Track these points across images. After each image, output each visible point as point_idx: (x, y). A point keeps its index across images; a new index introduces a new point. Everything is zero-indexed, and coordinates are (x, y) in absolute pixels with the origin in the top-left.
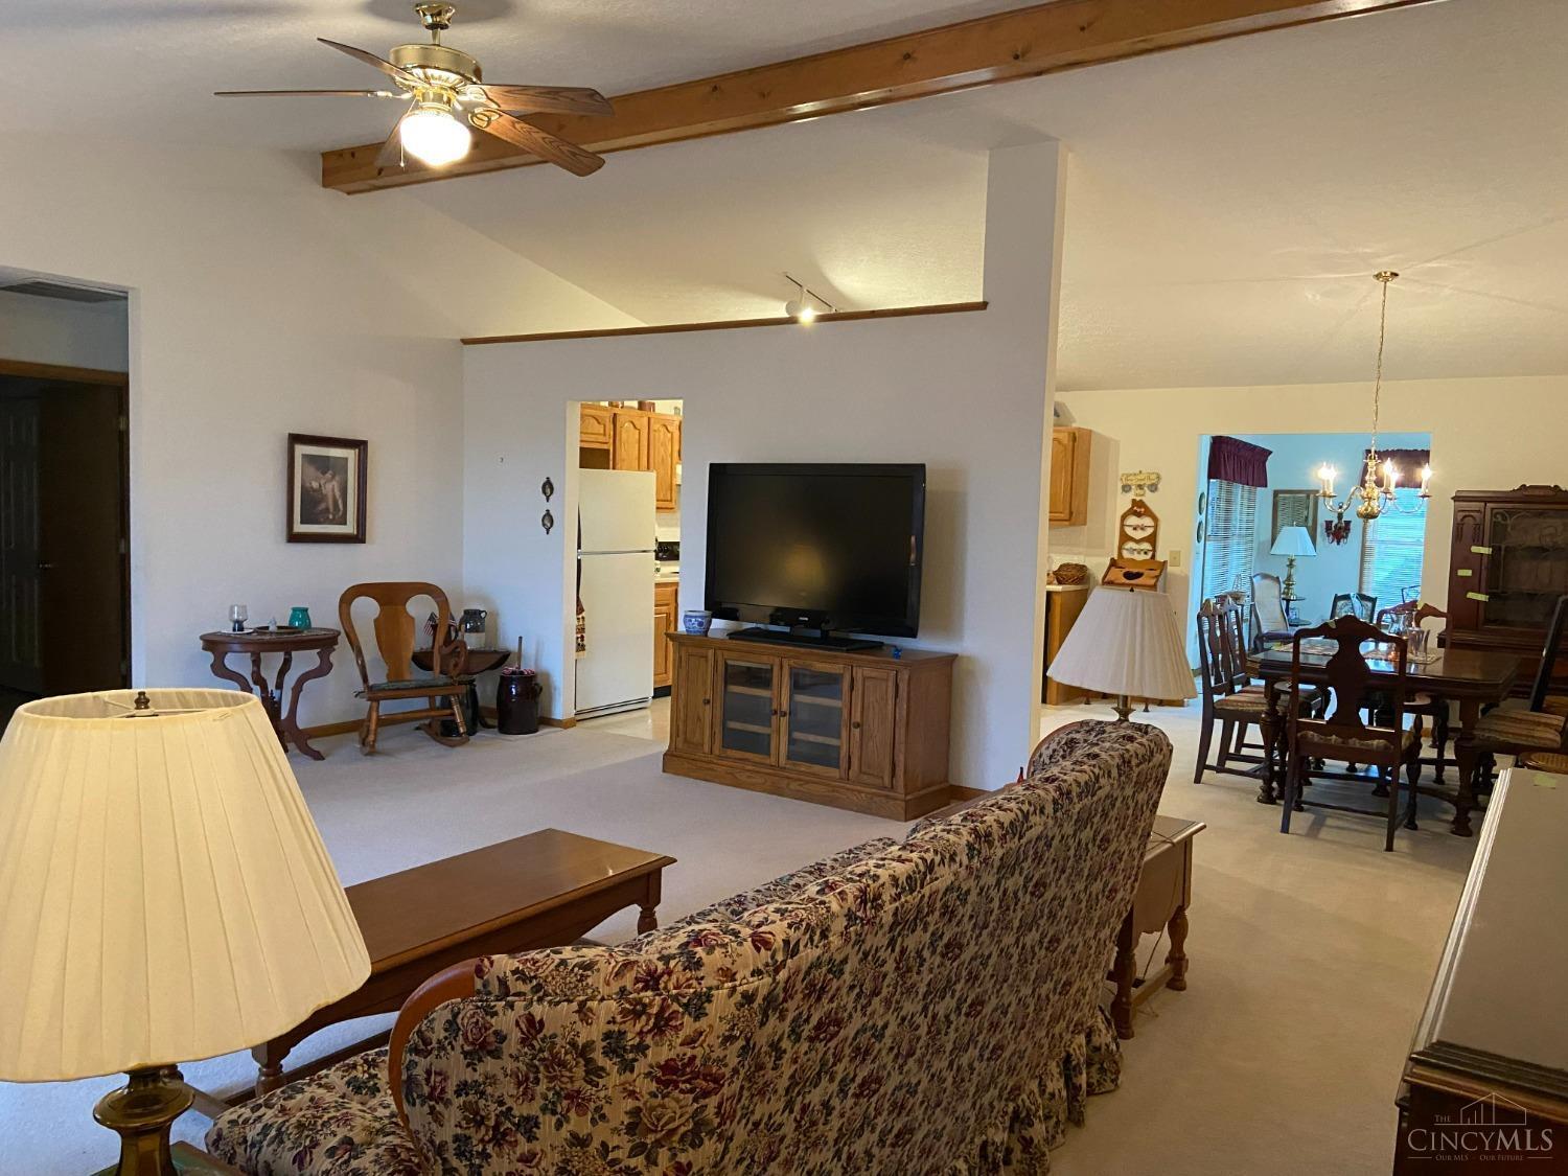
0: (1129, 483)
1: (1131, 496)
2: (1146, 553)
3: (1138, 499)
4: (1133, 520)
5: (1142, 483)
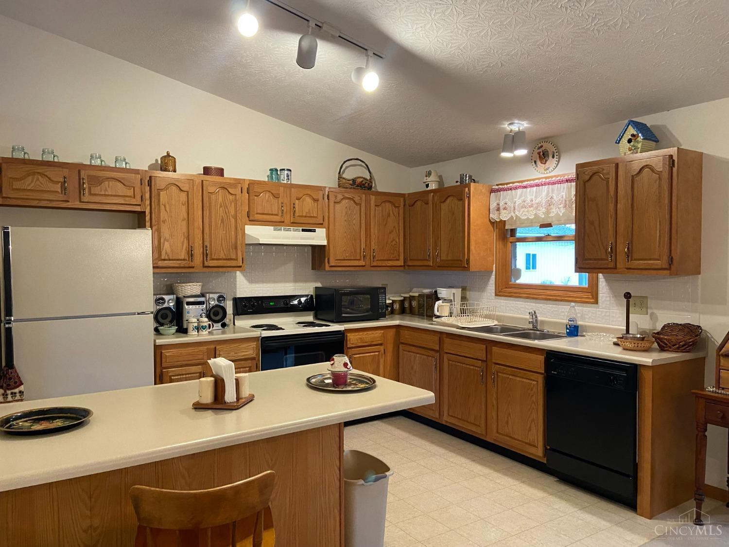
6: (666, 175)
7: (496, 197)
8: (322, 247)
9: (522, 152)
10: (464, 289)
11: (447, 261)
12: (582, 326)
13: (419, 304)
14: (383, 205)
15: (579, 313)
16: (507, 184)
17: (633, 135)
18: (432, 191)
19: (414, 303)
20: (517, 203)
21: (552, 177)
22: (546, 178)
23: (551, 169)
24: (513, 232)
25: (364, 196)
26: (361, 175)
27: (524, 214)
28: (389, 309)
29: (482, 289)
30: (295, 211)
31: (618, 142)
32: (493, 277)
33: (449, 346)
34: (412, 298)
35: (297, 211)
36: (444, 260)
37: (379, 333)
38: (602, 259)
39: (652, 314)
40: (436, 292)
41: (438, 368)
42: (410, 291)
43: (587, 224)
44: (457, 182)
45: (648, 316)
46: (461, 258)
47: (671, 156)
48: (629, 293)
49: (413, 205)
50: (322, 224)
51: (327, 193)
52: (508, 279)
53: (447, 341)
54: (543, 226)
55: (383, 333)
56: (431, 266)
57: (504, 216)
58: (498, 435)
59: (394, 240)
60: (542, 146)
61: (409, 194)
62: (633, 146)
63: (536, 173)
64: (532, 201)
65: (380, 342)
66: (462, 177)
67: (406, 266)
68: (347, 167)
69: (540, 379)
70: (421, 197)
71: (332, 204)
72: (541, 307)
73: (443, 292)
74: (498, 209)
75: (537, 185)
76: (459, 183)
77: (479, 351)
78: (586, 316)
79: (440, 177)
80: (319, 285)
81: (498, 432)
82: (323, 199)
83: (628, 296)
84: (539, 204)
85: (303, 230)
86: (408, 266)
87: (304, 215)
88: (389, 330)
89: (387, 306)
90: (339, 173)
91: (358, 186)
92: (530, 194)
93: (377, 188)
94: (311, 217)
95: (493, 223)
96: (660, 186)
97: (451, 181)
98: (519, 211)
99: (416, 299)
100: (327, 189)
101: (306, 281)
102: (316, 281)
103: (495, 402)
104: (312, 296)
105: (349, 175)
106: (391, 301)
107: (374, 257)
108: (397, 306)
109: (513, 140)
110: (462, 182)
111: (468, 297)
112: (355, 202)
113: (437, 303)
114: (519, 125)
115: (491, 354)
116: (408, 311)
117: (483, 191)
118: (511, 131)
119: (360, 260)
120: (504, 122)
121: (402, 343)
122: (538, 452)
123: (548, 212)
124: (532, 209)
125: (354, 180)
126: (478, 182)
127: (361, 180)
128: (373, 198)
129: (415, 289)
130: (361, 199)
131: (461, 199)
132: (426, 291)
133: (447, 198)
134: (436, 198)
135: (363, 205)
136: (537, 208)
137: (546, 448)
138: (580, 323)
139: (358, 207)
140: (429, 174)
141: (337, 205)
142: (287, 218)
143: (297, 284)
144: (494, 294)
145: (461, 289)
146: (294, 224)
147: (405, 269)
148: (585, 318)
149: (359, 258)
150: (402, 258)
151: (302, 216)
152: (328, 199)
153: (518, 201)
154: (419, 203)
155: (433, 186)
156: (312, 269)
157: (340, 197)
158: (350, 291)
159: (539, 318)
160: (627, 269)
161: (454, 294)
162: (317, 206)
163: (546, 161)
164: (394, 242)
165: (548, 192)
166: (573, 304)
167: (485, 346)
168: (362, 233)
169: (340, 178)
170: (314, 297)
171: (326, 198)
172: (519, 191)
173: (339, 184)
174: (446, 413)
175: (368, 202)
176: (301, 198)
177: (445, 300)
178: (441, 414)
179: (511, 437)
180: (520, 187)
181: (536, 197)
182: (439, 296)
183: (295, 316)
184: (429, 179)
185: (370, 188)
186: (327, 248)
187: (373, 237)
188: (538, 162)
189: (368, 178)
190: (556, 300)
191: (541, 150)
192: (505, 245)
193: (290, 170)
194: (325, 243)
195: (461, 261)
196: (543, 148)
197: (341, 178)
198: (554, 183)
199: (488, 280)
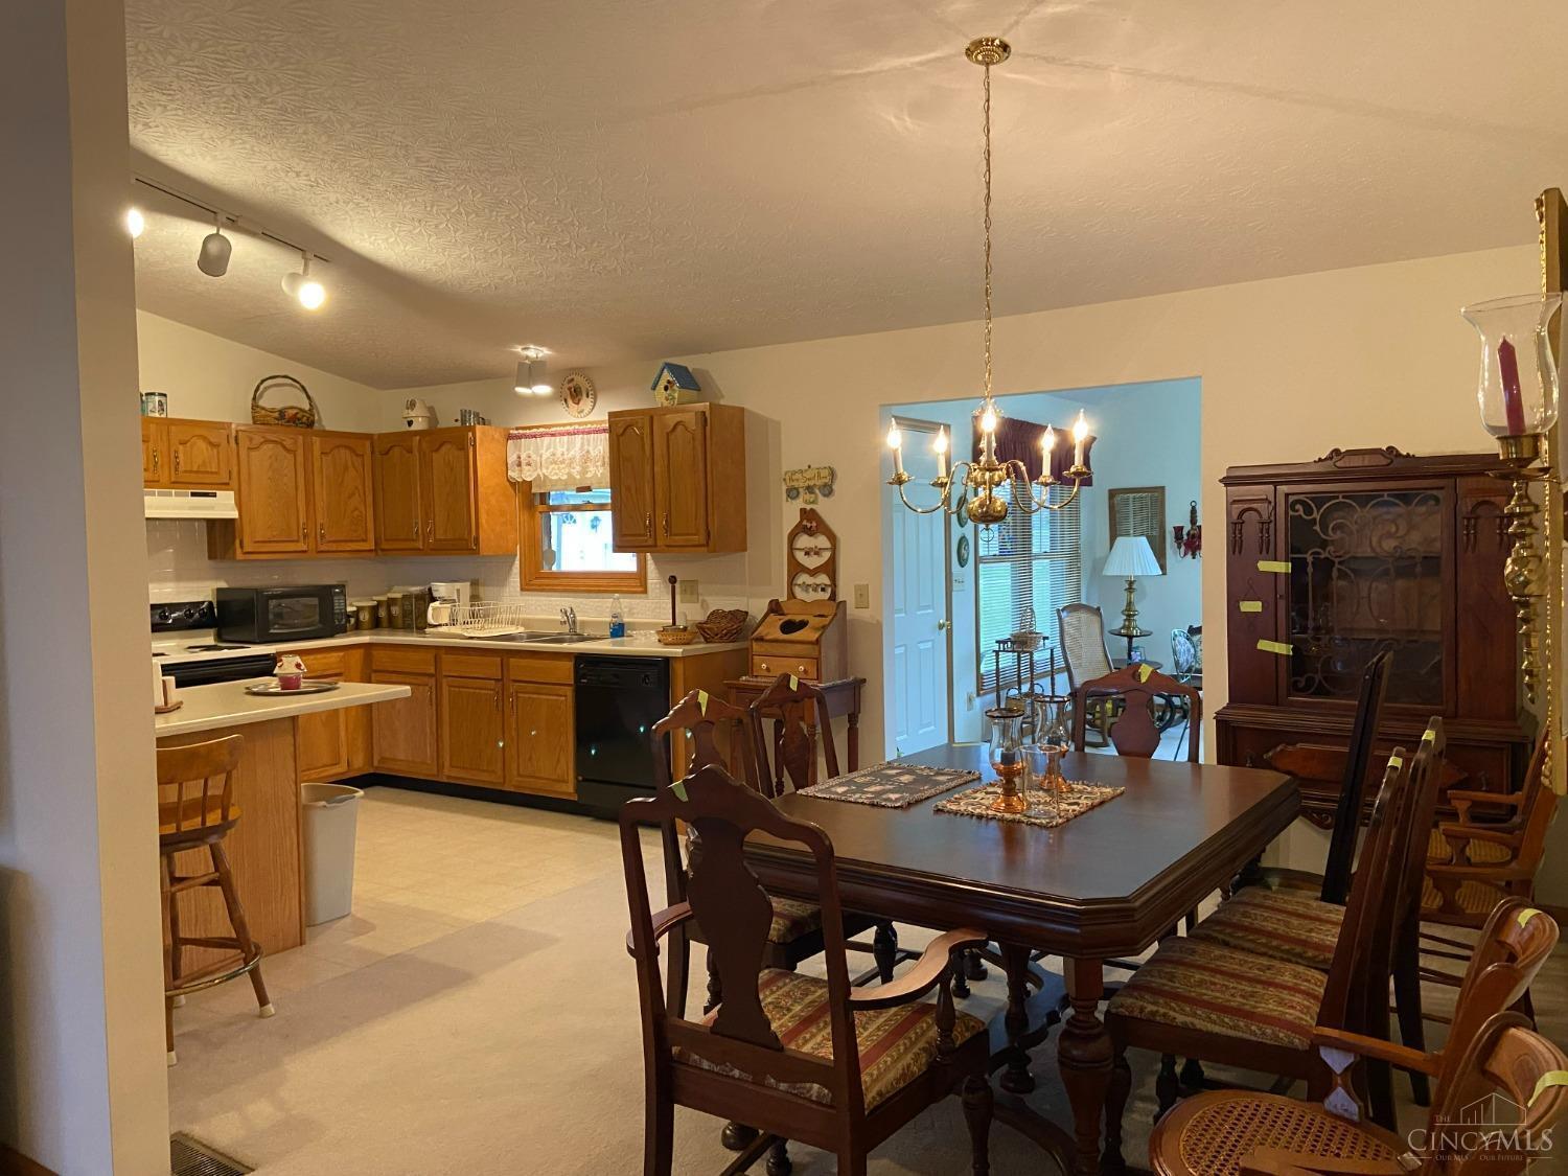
0: (796, 484)
1: (799, 504)
2: (823, 590)
3: (808, 507)
4: (804, 541)
5: (811, 483)
6: (699, 436)
7: (516, 446)
8: (228, 523)
9: (543, 390)
10: (475, 584)
11: (445, 540)
12: (629, 623)
13: (403, 610)
14: (336, 451)
15: (626, 607)
16: (530, 428)
17: (669, 382)
18: (416, 433)
19: (395, 610)
20: (544, 457)
21: (586, 423)
22: (580, 424)
23: (586, 411)
24: (544, 497)
25: (301, 437)
26: (295, 405)
27: (556, 473)
28: (353, 620)
29: (502, 581)
30: (178, 464)
31: (654, 388)
32: (517, 562)
33: (449, 664)
34: (391, 602)
35: (182, 463)
36: (441, 540)
37: (335, 656)
38: (640, 535)
39: (704, 601)
40: (430, 589)
41: (434, 700)
42: (389, 591)
43: (623, 490)
44: (456, 421)
45: (698, 606)
46: (466, 537)
47: (704, 413)
48: (674, 577)
49: (387, 453)
50: (227, 484)
51: (234, 434)
52: (538, 566)
53: (446, 658)
54: (580, 490)
55: (344, 656)
56: (419, 549)
57: (528, 475)
58: (520, 779)
59: (356, 509)
60: (572, 380)
61: (380, 435)
62: (670, 395)
63: (566, 415)
64: (563, 454)
65: (338, 671)
66: (464, 414)
67: (379, 551)
68: (266, 389)
69: (569, 692)
70: (402, 440)
71: (243, 453)
72: (581, 603)
73: (441, 589)
74: (519, 465)
75: (569, 434)
76: (459, 424)
77: (492, 667)
78: (635, 611)
79: (431, 409)
80: (223, 585)
81: (519, 775)
82: (228, 442)
83: (673, 580)
84: (572, 460)
85: (193, 494)
86: (383, 550)
87: (195, 469)
88: (354, 652)
89: (348, 616)
90: (254, 399)
91: (288, 422)
92: (560, 445)
93: (324, 423)
94: (207, 472)
95: (513, 484)
96: (694, 448)
97: (448, 420)
98: (547, 468)
99: (399, 603)
100: (233, 426)
101: (199, 578)
102: (217, 578)
103: (514, 733)
104: (211, 603)
105: (273, 400)
106: (354, 609)
107: (322, 536)
108: (365, 617)
109: (532, 372)
110: (463, 422)
111: (482, 595)
112: (284, 447)
113: (432, 605)
114: (535, 352)
115: (508, 670)
116: (385, 622)
117: (496, 436)
118: (527, 357)
119: (297, 541)
120: (517, 346)
121: (376, 671)
122: (567, 789)
123: (584, 471)
124: (563, 466)
125: (282, 413)
126: (490, 424)
127: (295, 411)
128: (317, 441)
129: (396, 588)
130: (296, 442)
131: (463, 448)
132: (415, 589)
133: (441, 446)
134: (424, 445)
135: (300, 452)
136: (570, 465)
137: (578, 781)
138: (626, 620)
139: (290, 457)
140: (412, 405)
141: (253, 453)
142: (164, 475)
143: (182, 584)
144: (519, 589)
145: (469, 584)
146: (176, 484)
147: (377, 554)
148: (633, 614)
149: (296, 538)
150: (371, 536)
151: (191, 472)
152: (237, 443)
153: (546, 455)
154: (397, 450)
155: (419, 424)
156: (210, 558)
157: (258, 439)
158: (284, 592)
159: (578, 618)
160: (667, 546)
161: (458, 591)
162: (218, 453)
163: (579, 400)
164: (356, 513)
165: (582, 444)
166: (617, 595)
167: (499, 659)
168: (299, 497)
169: (255, 406)
170: (215, 605)
171: (232, 441)
172: (547, 440)
173: (253, 417)
174: (447, 764)
175: (308, 448)
176: (189, 441)
177: (444, 601)
178: (440, 767)
179: (536, 778)
180: (547, 434)
181: (568, 450)
182: (435, 594)
183: (182, 638)
184: (412, 413)
185: (310, 424)
186: (238, 524)
187: (320, 505)
188: (570, 402)
189: (307, 407)
190: (599, 591)
191: (571, 385)
192: (532, 516)
193: (165, 395)
194: (234, 514)
195: (466, 540)
196: (575, 383)
197: (258, 407)
198: (589, 433)
199: (511, 567)
